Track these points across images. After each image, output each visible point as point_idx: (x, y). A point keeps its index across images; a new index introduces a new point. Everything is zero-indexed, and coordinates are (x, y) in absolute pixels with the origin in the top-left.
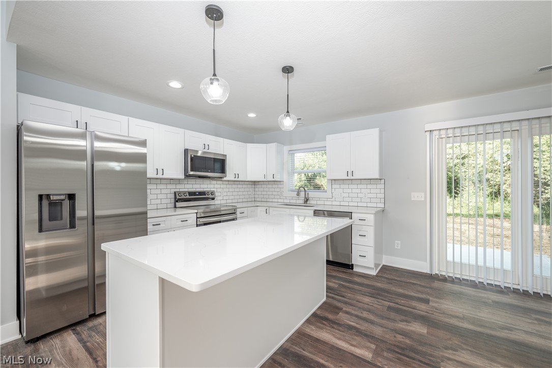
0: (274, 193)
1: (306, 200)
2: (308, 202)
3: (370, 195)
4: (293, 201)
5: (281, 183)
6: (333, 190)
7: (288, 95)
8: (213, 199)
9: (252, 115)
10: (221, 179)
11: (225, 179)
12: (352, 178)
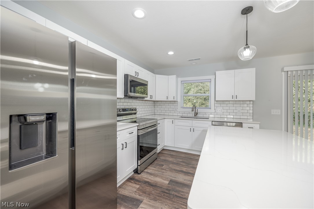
0: (170, 109)
1: (196, 114)
2: (197, 116)
3: (242, 111)
4: (189, 115)
5: (176, 102)
6: (216, 107)
7: (247, 31)
8: (135, 114)
9: (171, 53)
10: (142, 99)
11: (146, 99)
12: (236, 100)
